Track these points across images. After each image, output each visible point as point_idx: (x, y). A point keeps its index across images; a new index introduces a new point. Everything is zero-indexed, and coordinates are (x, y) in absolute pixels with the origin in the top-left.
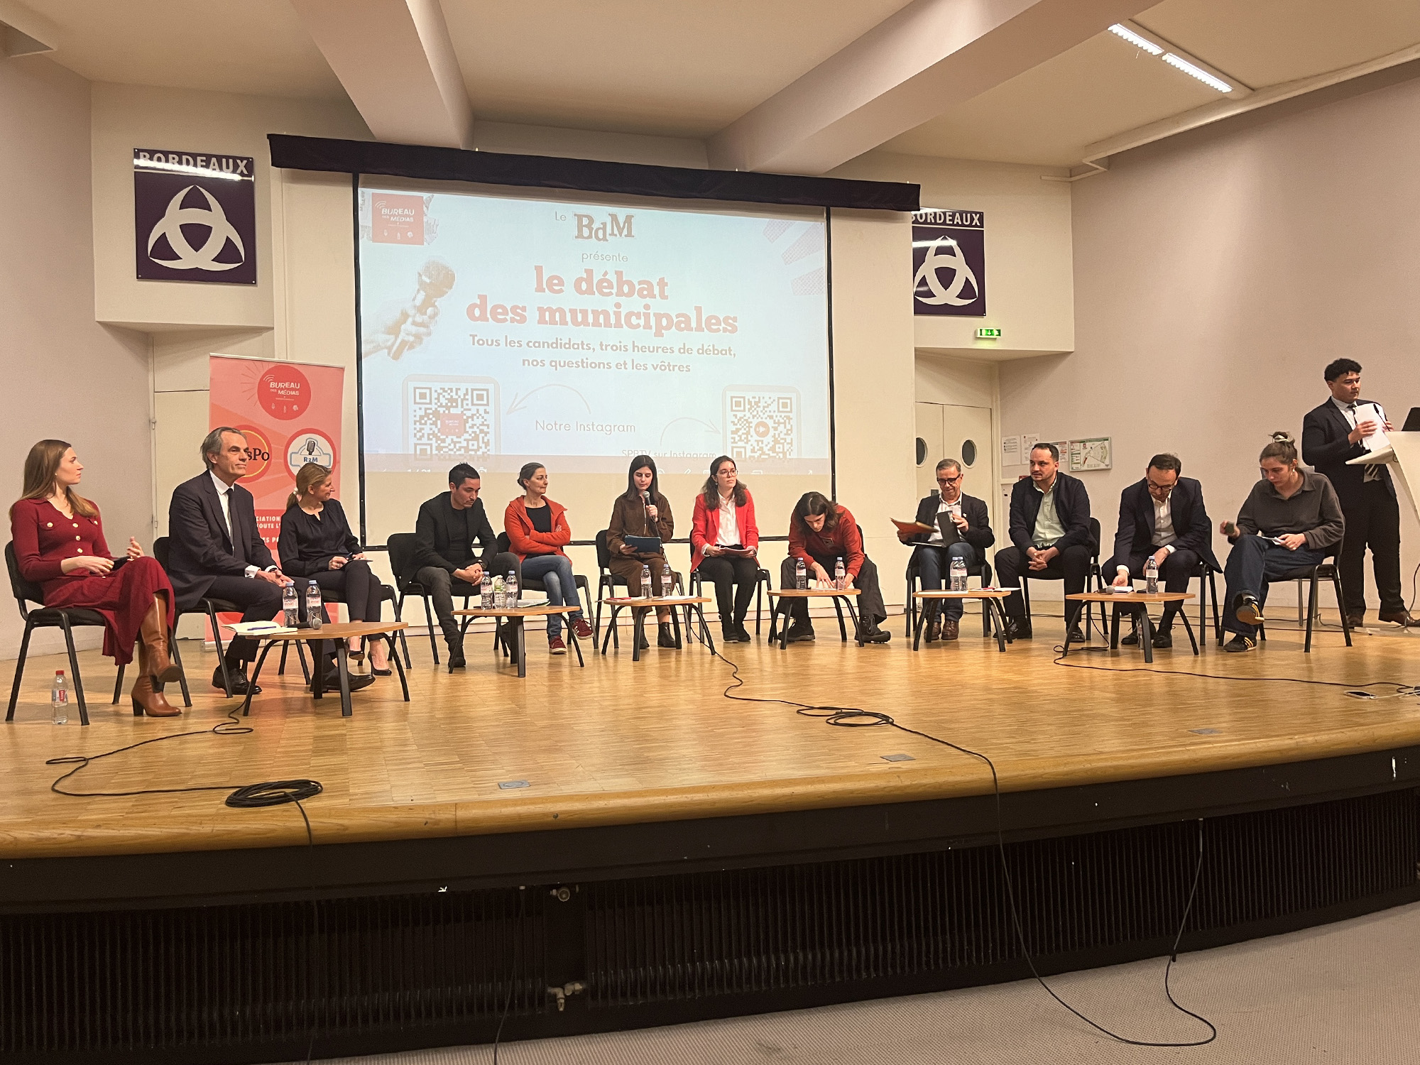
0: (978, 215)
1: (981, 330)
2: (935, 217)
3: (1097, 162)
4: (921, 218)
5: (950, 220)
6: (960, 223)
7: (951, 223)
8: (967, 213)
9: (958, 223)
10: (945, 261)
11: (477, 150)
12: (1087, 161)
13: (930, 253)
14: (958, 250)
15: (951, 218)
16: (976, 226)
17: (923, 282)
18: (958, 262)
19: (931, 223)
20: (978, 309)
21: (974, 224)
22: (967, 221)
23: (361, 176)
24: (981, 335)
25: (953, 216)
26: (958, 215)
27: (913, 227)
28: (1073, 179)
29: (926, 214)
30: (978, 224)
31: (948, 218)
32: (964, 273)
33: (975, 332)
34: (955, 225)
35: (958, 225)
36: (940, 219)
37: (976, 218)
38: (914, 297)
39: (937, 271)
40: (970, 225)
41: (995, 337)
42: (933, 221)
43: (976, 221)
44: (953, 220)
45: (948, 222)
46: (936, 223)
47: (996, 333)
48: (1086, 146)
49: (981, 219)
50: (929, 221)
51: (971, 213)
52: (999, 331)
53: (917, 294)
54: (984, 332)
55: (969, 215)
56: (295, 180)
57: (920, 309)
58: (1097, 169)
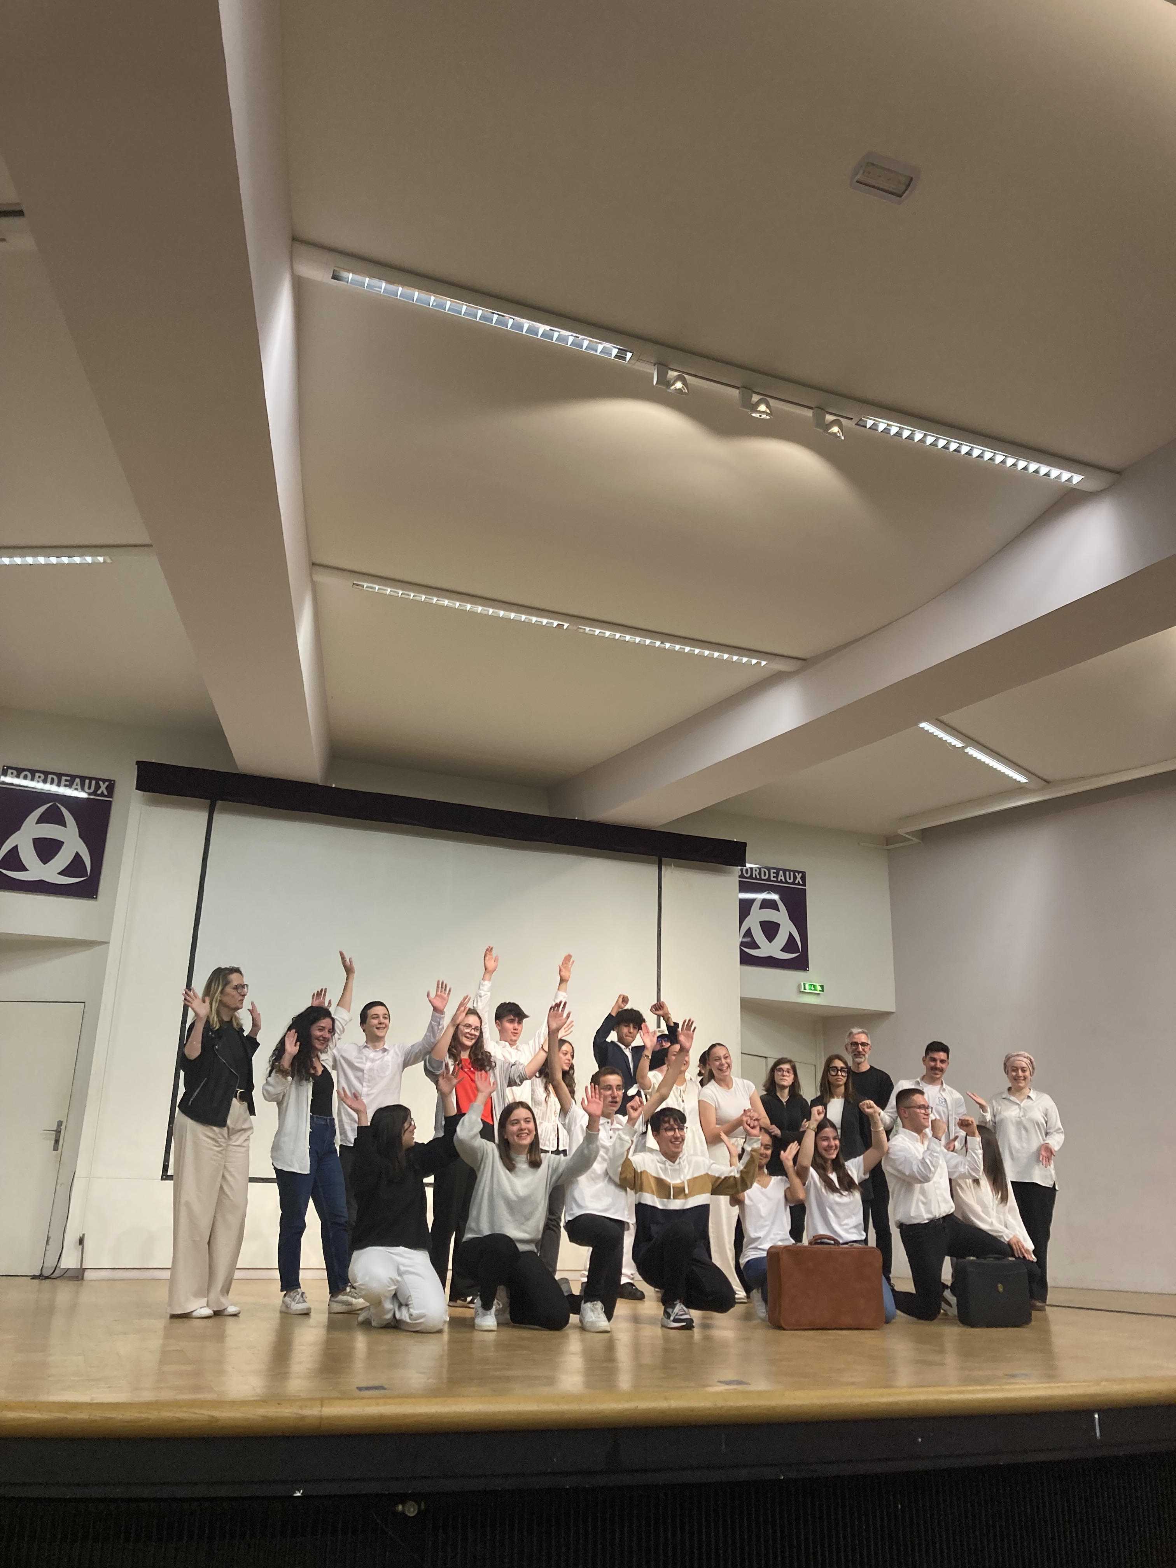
0: (801, 874)
1: (804, 984)
2: (760, 874)
3: (912, 833)
4: (747, 873)
5: (774, 877)
6: (784, 880)
7: (775, 879)
8: (790, 871)
9: (781, 880)
10: (770, 915)
11: (334, 786)
12: (902, 832)
13: (756, 906)
14: (781, 905)
15: (775, 875)
16: (799, 884)
17: (748, 933)
18: (781, 916)
19: (756, 879)
20: (801, 963)
21: (797, 882)
22: (790, 879)
23: (219, 803)
24: (805, 989)
25: (777, 874)
26: (781, 872)
27: (739, 881)
28: (888, 847)
29: (751, 869)
30: (801, 883)
31: (772, 875)
32: (787, 928)
33: (799, 986)
34: (779, 882)
35: (781, 881)
36: (765, 876)
37: (799, 876)
38: (741, 949)
39: (762, 924)
40: (793, 883)
41: (818, 992)
42: (758, 877)
43: (799, 879)
44: (777, 877)
45: (772, 879)
46: (760, 879)
47: (819, 988)
48: (900, 819)
49: (803, 878)
50: (754, 876)
51: (794, 872)
52: (822, 987)
53: (742, 944)
54: (807, 987)
55: (792, 873)
56: (154, 803)
57: (746, 960)
58: (912, 840)
